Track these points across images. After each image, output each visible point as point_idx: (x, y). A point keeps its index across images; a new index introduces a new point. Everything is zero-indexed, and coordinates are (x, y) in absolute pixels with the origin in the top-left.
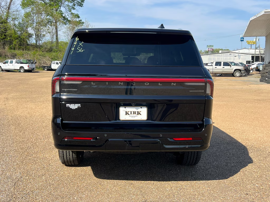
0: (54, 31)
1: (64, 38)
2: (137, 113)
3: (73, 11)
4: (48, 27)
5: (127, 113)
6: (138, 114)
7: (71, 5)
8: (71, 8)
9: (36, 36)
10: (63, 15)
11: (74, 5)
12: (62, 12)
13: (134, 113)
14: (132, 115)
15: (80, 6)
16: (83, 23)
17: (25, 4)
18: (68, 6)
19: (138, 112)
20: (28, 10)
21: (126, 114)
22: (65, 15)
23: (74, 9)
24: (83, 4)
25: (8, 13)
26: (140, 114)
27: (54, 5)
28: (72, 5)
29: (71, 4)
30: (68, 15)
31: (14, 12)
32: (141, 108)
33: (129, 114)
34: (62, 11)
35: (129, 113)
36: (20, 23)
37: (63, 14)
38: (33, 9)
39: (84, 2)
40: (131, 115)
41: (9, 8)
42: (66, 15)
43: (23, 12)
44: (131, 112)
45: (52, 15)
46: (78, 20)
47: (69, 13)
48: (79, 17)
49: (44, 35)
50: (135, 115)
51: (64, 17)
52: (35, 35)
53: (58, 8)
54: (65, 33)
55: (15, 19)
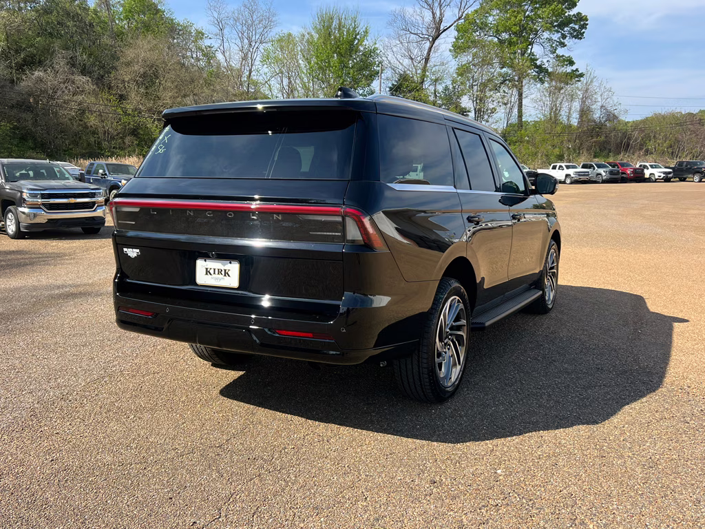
0: (515, 98)
1: (533, 112)
2: (223, 273)
3: (560, 51)
4: (504, 92)
5: (208, 272)
6: (225, 275)
7: (556, 39)
8: (556, 45)
9: (475, 113)
10: (538, 63)
11: (564, 37)
12: (533, 55)
13: (220, 272)
14: (216, 276)
15: (576, 37)
16: (581, 75)
17: (459, 48)
18: (550, 40)
19: (225, 270)
20: (466, 58)
21: (207, 274)
22: (542, 61)
23: (563, 45)
24: (584, 32)
25: (424, 70)
26: (229, 276)
27: (518, 43)
28: (559, 38)
29: (556, 36)
30: (548, 61)
31: (435, 66)
32: (230, 263)
33: (211, 274)
34: (535, 54)
35: (212, 272)
36: (446, 89)
37: (537, 60)
38: (475, 56)
39: (586, 28)
40: (214, 276)
41: (427, 60)
42: (545, 61)
43: (453, 65)
44: (214, 269)
45: (511, 66)
46: (569, 69)
47: (552, 56)
48: (571, 63)
49: (493, 111)
50: (220, 276)
51: (540, 67)
52: (473, 112)
53: (527, 48)
54: (536, 102)
55: (436, 80)
